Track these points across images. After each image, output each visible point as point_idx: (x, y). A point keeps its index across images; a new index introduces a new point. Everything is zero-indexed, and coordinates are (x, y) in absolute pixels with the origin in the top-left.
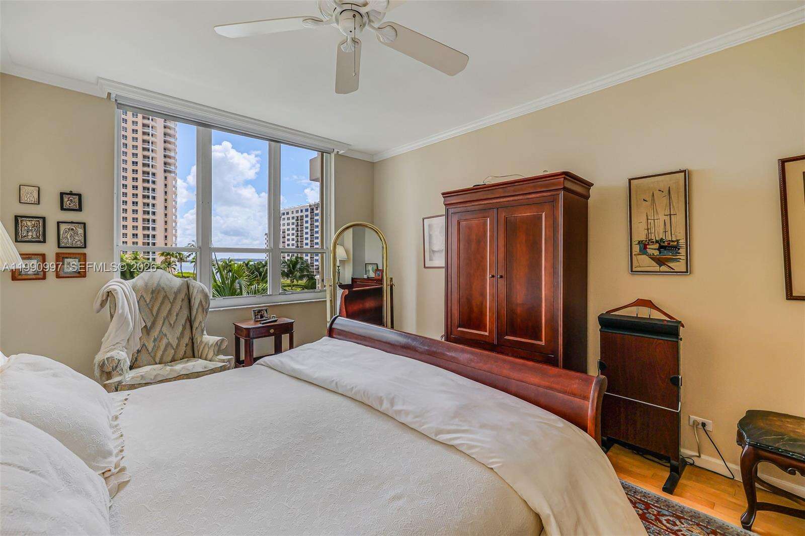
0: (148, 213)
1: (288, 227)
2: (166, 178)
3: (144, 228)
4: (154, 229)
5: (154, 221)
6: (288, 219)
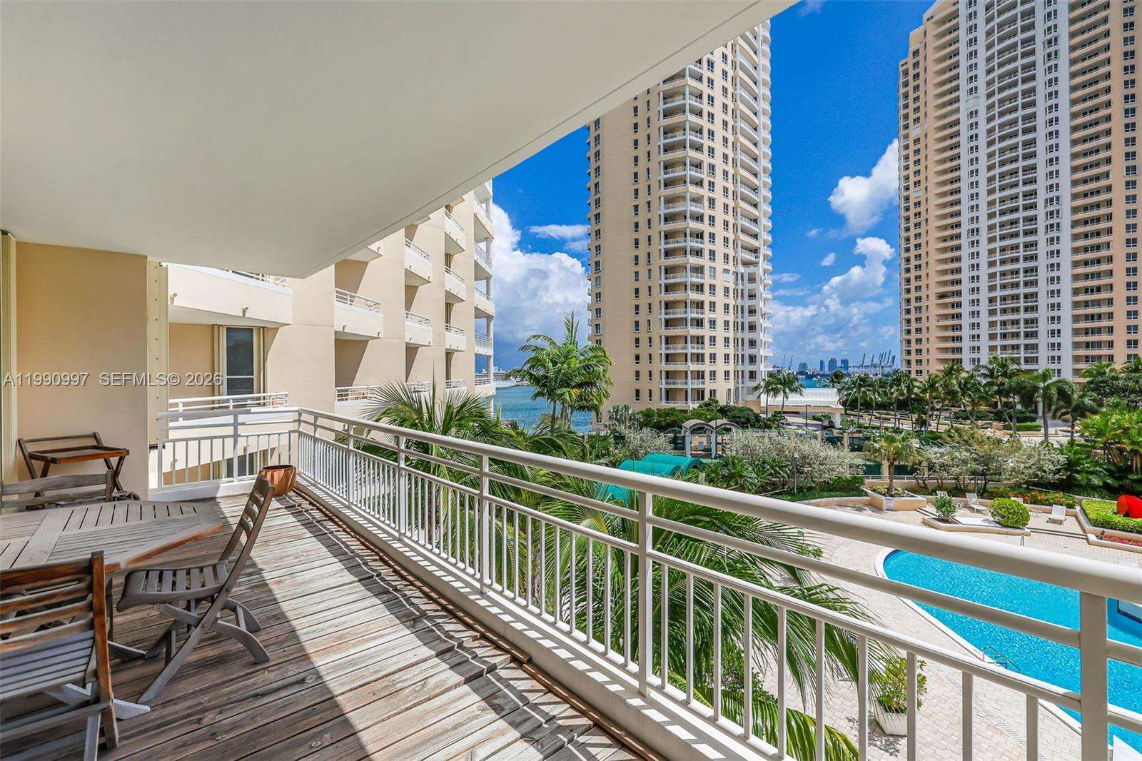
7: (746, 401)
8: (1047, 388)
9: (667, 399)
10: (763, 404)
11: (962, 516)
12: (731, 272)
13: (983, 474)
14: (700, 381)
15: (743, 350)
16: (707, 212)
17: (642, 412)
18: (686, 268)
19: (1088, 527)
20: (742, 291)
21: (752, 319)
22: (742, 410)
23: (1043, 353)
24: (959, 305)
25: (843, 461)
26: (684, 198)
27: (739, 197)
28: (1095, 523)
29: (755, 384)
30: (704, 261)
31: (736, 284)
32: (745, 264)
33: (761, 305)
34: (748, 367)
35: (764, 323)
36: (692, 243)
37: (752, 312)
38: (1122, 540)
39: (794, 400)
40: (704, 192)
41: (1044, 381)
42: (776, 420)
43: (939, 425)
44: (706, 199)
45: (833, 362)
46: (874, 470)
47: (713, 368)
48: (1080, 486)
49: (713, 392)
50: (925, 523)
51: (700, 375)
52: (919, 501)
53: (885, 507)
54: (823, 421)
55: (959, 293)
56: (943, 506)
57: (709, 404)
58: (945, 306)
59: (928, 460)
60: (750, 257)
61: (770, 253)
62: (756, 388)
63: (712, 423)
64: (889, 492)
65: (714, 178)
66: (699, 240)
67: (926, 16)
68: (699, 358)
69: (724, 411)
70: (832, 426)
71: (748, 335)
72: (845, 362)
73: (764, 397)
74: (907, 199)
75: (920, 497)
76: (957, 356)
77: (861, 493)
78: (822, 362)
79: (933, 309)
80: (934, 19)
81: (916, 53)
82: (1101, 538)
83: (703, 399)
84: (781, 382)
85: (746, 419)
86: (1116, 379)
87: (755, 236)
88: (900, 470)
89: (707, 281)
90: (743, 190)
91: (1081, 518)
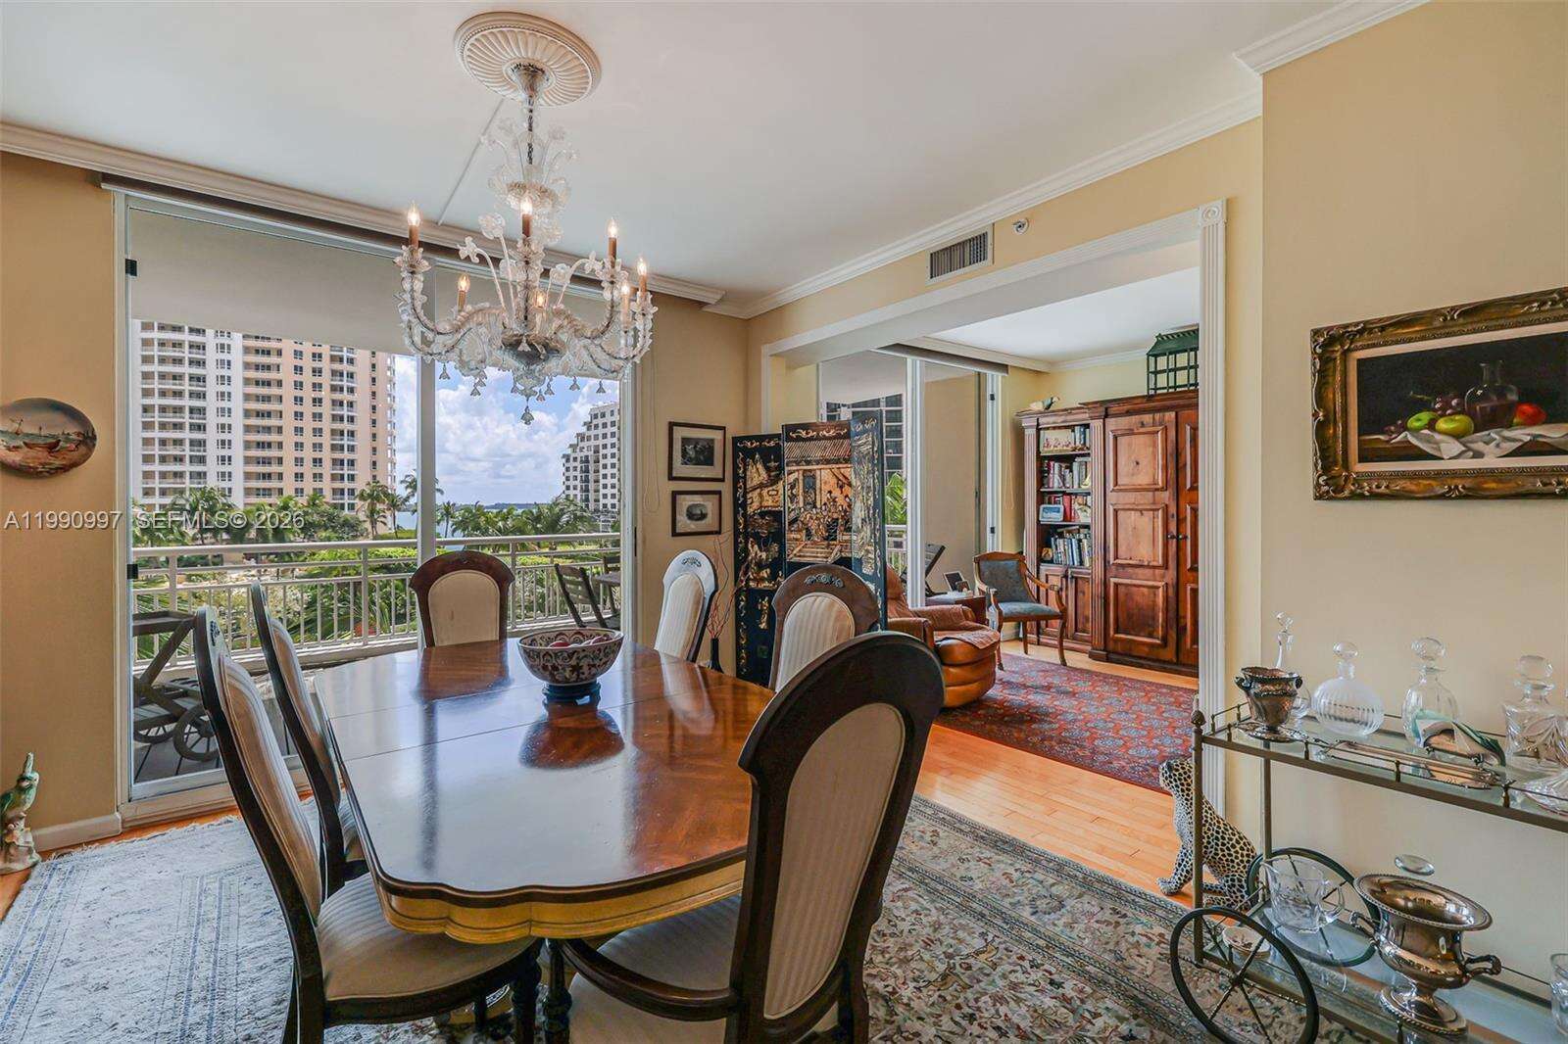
0: (341, 419)
1: (605, 441)
3: (334, 448)
4: (352, 449)
5: (352, 434)
6: (605, 425)
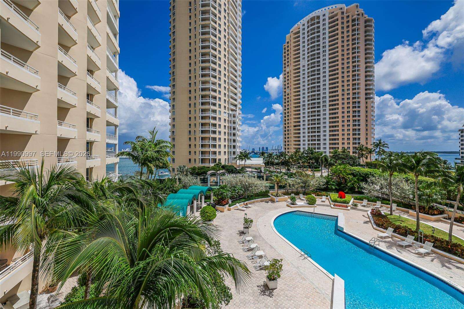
0: (356, 125)
2: (367, 102)
3: (353, 134)
4: (359, 134)
5: (359, 130)
7: (232, 163)
8: (322, 158)
9: (202, 162)
10: (238, 164)
11: (298, 202)
12: (227, 113)
13: (304, 187)
14: (215, 155)
15: (231, 143)
16: (218, 89)
17: (191, 168)
18: (209, 110)
19: (331, 203)
20: (231, 120)
21: (234, 131)
22: (230, 166)
23: (322, 146)
24: (299, 129)
25: (262, 185)
26: (209, 82)
27: (230, 85)
28: (333, 201)
29: (235, 156)
30: (216, 108)
31: (229, 118)
32: (232, 110)
33: (238, 126)
34: (233, 150)
35: (239, 133)
36: (212, 101)
37: (234, 129)
38: (339, 206)
39: (248, 162)
40: (217, 81)
41: (321, 155)
42: (242, 170)
43: (293, 170)
44: (217, 84)
45: (263, 148)
46: (272, 188)
47: (220, 150)
48: (330, 189)
49: (220, 160)
50: (288, 206)
51: (215, 153)
52: (286, 198)
53: (275, 201)
54: (258, 169)
55: (300, 126)
56: (293, 199)
57: (218, 164)
58: (296, 130)
59: (289, 183)
60: (234, 108)
61: (241, 107)
62: (236, 158)
63: (218, 172)
64: (277, 196)
65: (221, 76)
66: (215, 100)
67: (291, 31)
68: (214, 146)
69: (223, 167)
70: (261, 172)
71: (233, 138)
72: (267, 148)
73: (238, 161)
74: (285, 92)
75: (286, 196)
76: (299, 147)
77: (268, 196)
78: (259, 148)
79: (292, 131)
80: (293, 32)
81: (288, 43)
82: (334, 206)
83: (216, 162)
84: (245, 156)
85: (231, 170)
86: (339, 154)
87: (236, 100)
88: (280, 187)
89: (218, 116)
90: (231, 82)
91: (330, 199)
